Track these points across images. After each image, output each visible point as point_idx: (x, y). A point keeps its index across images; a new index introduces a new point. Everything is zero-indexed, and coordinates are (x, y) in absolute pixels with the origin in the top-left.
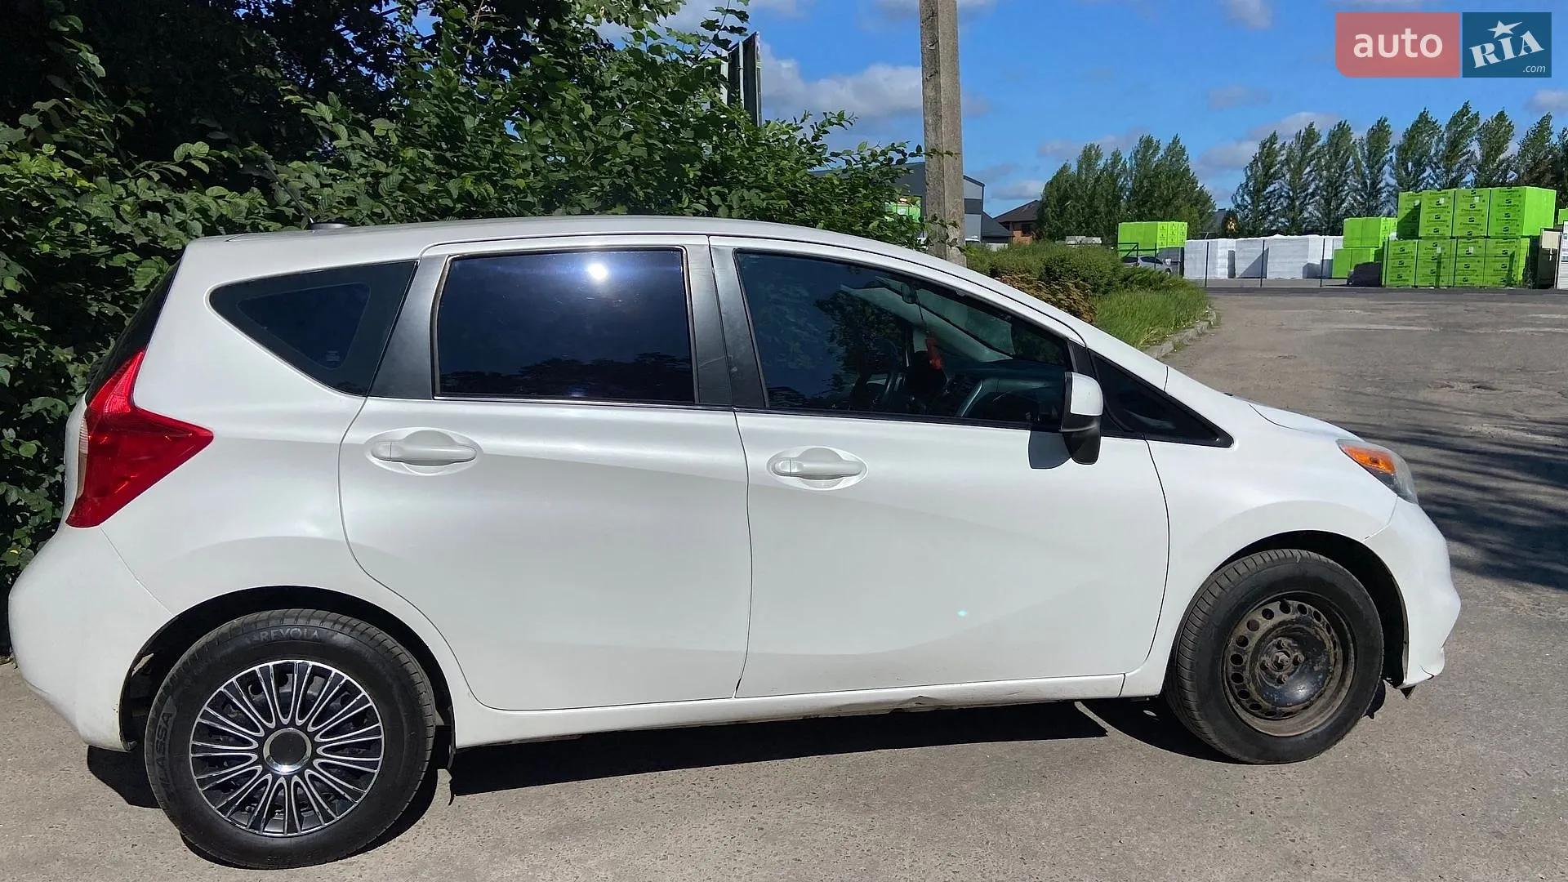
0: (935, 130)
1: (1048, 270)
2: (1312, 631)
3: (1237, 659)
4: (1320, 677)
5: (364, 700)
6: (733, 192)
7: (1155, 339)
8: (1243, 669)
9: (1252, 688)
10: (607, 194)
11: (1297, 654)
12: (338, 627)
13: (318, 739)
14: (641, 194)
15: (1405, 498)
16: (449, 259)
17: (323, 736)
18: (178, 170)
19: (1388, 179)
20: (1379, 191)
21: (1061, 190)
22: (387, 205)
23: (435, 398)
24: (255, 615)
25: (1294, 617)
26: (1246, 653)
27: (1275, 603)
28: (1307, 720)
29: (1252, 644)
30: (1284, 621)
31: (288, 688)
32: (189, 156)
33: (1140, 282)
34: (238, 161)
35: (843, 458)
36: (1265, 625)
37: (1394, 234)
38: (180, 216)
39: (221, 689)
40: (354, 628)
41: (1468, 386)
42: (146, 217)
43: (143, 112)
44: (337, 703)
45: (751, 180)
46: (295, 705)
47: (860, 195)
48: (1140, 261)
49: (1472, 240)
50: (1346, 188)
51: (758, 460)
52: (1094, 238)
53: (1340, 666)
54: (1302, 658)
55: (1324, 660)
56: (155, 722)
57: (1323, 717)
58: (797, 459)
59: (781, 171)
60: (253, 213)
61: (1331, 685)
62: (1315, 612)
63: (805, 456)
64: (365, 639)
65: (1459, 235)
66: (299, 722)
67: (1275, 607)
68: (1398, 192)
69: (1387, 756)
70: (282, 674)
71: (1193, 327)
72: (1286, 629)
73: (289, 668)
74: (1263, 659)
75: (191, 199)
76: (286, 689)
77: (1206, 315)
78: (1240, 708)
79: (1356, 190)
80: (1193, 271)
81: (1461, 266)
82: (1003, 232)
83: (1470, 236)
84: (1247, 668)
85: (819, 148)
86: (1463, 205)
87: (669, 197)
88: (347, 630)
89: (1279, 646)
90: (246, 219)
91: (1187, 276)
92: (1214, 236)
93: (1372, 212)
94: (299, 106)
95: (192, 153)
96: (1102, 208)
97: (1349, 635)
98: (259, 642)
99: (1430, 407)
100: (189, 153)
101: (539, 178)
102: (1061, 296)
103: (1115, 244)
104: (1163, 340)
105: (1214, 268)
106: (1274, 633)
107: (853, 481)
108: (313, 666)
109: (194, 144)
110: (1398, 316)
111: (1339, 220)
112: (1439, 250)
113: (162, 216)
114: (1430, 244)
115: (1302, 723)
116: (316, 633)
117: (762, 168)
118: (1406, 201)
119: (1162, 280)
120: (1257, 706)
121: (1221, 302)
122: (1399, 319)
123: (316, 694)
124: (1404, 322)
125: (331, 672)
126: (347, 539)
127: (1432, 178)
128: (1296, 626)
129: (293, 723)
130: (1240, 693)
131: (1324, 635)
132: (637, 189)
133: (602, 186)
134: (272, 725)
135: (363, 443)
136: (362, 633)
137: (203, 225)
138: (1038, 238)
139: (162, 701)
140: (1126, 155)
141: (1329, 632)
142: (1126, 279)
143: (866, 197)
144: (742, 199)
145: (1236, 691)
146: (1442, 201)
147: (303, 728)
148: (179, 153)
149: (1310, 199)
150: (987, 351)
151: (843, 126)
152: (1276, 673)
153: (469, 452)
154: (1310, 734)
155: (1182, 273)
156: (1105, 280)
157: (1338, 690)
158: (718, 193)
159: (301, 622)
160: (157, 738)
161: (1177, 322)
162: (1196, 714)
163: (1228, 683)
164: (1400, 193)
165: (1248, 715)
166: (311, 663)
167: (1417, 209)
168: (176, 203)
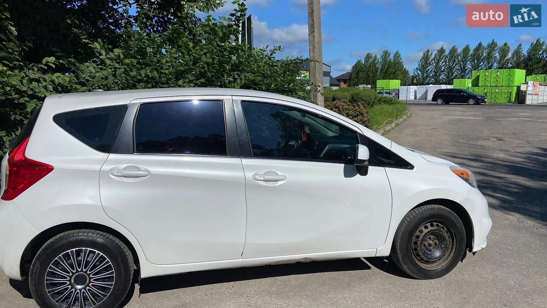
0: (313, 51)
1: (353, 97)
2: (441, 233)
3: (416, 243)
4: (444, 249)
5: (108, 262)
6: (242, 73)
7: (389, 122)
8: (418, 246)
9: (421, 253)
10: (198, 74)
11: (436, 241)
12: (98, 236)
13: (91, 276)
14: (210, 75)
15: (473, 186)
16: (139, 104)
17: (93, 275)
18: (44, 67)
19: (469, 66)
20: (466, 70)
21: (358, 68)
22: (119, 80)
23: (134, 154)
24: (69, 232)
25: (435, 228)
26: (418, 241)
27: (428, 224)
28: (439, 264)
29: (421, 238)
30: (432, 230)
31: (80, 258)
32: (48, 62)
33: (384, 101)
34: (66, 64)
35: (279, 174)
36: (425, 231)
37: (470, 85)
38: (44, 84)
39: (56, 258)
40: (104, 236)
41: (495, 140)
42: (32, 84)
43: (32, 46)
44: (98, 263)
45: (248, 70)
46: (83, 264)
47: (287, 74)
48: (384, 93)
49: (497, 87)
50: (455, 69)
51: (249, 175)
52: (369, 85)
53: (451, 245)
54: (438, 242)
55: (445, 243)
56: (32, 270)
57: (445, 263)
58: (262, 175)
59: (259, 67)
60: (71, 82)
61: (448, 252)
62: (442, 227)
63: (265, 174)
64: (108, 240)
65: (493, 85)
66: (84, 270)
67: (428, 225)
68: (472, 70)
69: (467, 276)
70: (78, 253)
71: (402, 118)
72: (432, 233)
73: (81, 251)
74: (424, 243)
75: (49, 78)
76: (79, 258)
77: (406, 113)
78: (417, 260)
79: (458, 70)
80: (402, 97)
81: (493, 96)
82: (337, 83)
83: (496, 86)
84: (419, 246)
85: (272, 58)
86: (494, 75)
87: (220, 75)
88: (102, 237)
89: (430, 238)
90: (68, 84)
91: (400, 98)
92: (410, 85)
93: (463, 77)
94: (88, 43)
95: (49, 61)
96: (371, 75)
97: (454, 234)
98: (70, 242)
99: (482, 147)
100: (48, 61)
101: (174, 69)
102: (357, 108)
103: (376, 87)
104: (392, 122)
105: (410, 96)
106: (428, 234)
107: (283, 182)
108: (89, 250)
109: (50, 58)
110: (472, 114)
111: (452, 80)
112: (486, 91)
113: (38, 83)
114: (483, 88)
115: (438, 265)
116: (90, 238)
117: (253, 65)
118: (475, 73)
119: (392, 101)
120: (422, 259)
121: (412, 108)
122: (472, 115)
123: (90, 260)
124: (473, 116)
125: (96, 252)
126: (102, 205)
127: (483, 66)
128: (436, 231)
129: (82, 270)
130: (417, 255)
131: (446, 235)
132: (208, 73)
133: (196, 72)
134: (75, 271)
135: (108, 170)
136: (107, 238)
137: (53, 86)
138: (349, 86)
139: (35, 263)
140: (379, 57)
141: (447, 233)
142: (379, 100)
143: (289, 75)
144: (245, 76)
145: (415, 254)
146: (487, 74)
147: (86, 272)
148: (44, 61)
149: (442, 73)
150: (330, 132)
151: (281, 51)
152: (429, 248)
153: (146, 173)
154: (441, 269)
155: (398, 98)
156: (372, 101)
157: (450, 254)
158: (237, 74)
159: (85, 234)
160: (33, 276)
161: (397, 116)
162: (402, 262)
163: (413, 251)
164: (472, 71)
165: (419, 263)
166: (89, 249)
167: (479, 76)
168: (43, 79)
